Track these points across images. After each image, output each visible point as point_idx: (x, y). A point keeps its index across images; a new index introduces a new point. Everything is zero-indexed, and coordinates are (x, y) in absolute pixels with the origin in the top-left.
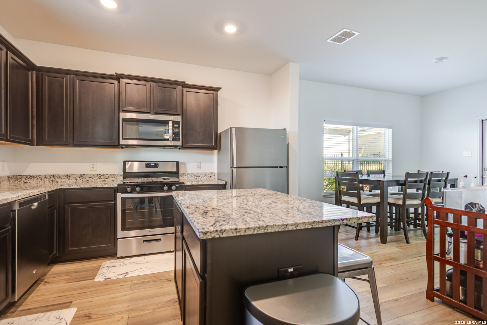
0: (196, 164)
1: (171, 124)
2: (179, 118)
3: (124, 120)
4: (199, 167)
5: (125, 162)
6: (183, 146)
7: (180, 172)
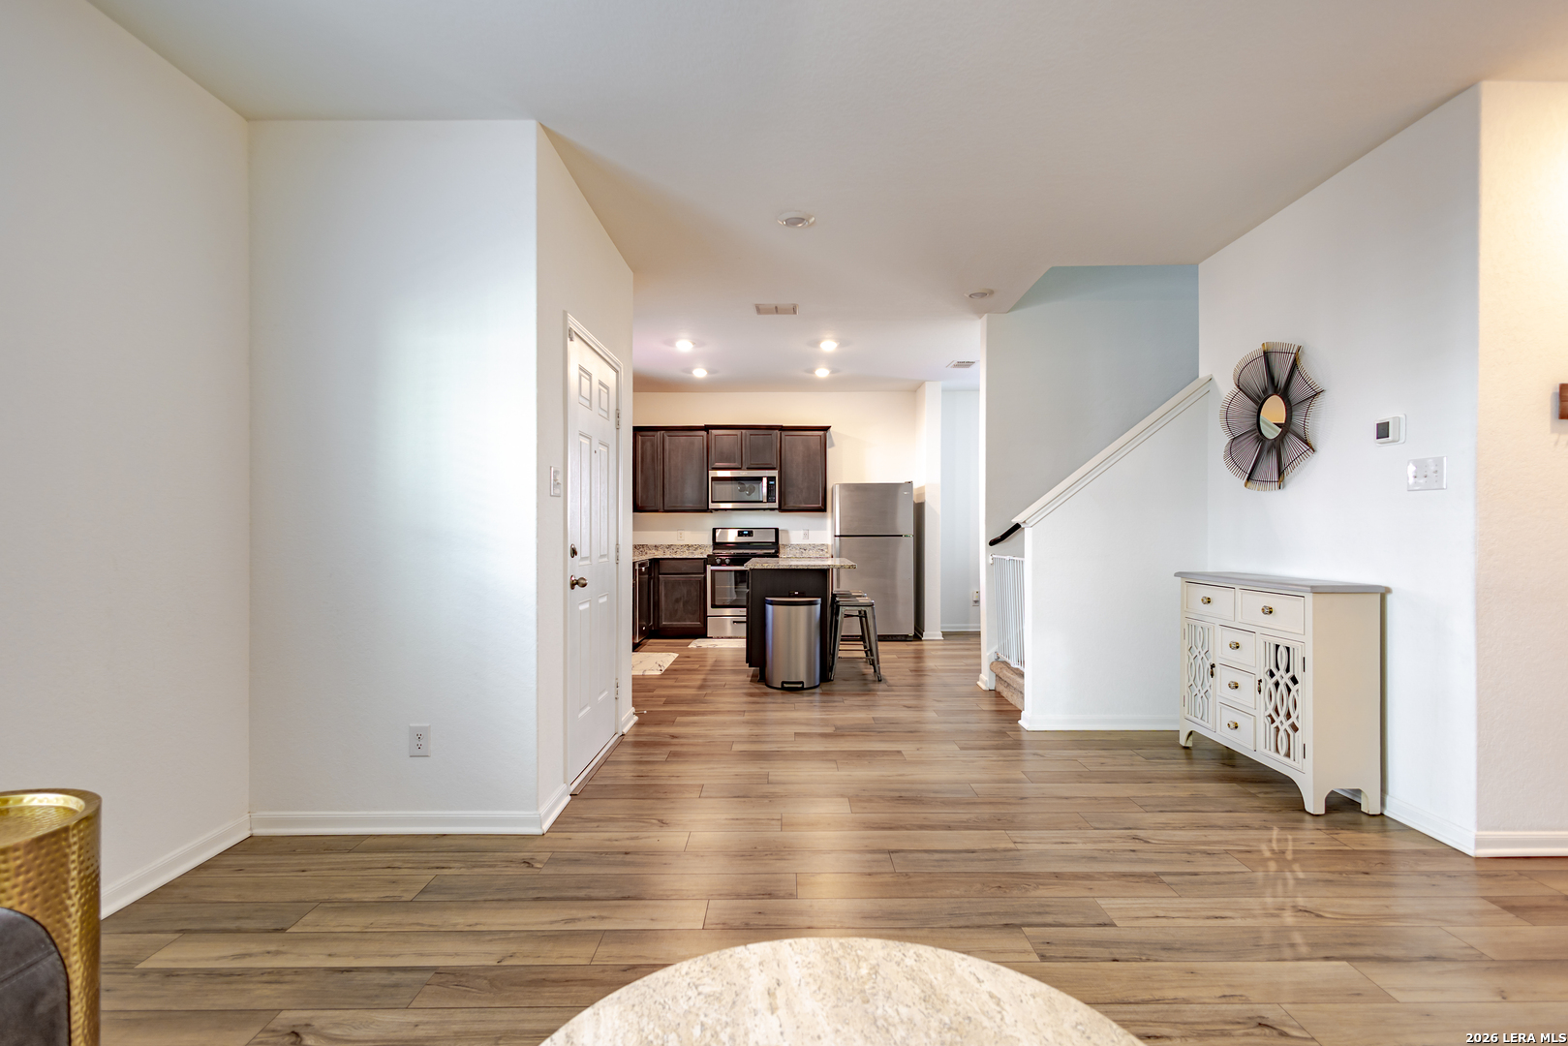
0: (802, 532)
1: (765, 480)
2: (775, 473)
3: (714, 479)
4: (806, 536)
5: (714, 530)
6: (782, 509)
7: (780, 543)
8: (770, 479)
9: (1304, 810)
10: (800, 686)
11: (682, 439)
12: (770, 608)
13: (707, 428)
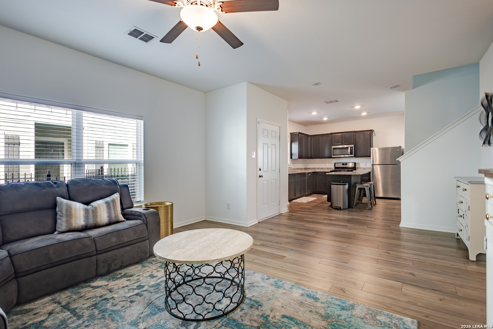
1: (349, 148)
2: (353, 146)
4: (366, 165)
5: (335, 163)
6: (355, 156)
7: (356, 167)
8: (351, 148)
9: (468, 259)
10: (339, 208)
11: (325, 137)
12: (332, 185)
13: (332, 134)
